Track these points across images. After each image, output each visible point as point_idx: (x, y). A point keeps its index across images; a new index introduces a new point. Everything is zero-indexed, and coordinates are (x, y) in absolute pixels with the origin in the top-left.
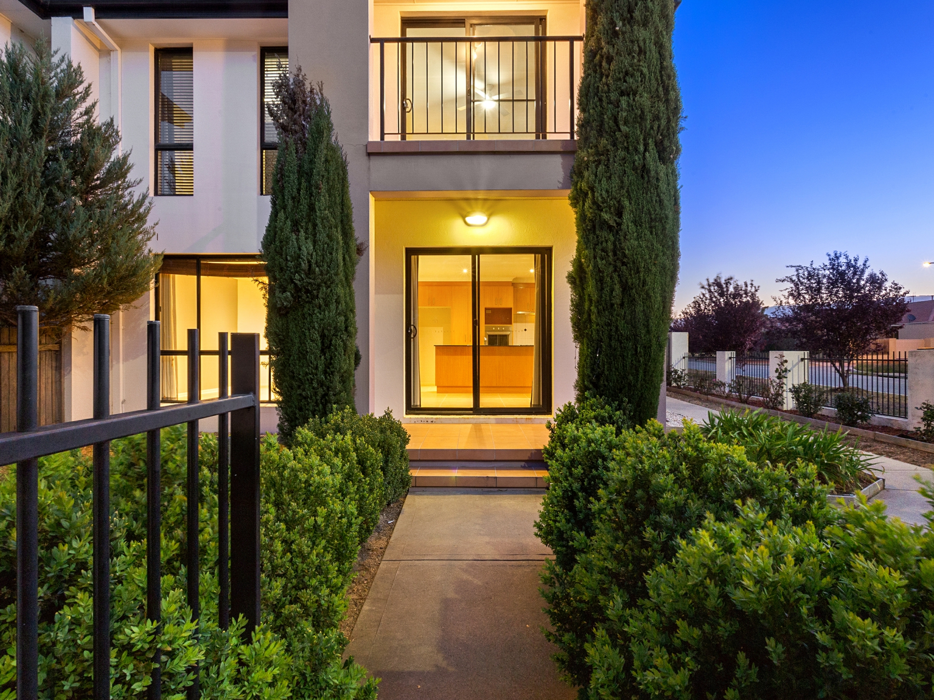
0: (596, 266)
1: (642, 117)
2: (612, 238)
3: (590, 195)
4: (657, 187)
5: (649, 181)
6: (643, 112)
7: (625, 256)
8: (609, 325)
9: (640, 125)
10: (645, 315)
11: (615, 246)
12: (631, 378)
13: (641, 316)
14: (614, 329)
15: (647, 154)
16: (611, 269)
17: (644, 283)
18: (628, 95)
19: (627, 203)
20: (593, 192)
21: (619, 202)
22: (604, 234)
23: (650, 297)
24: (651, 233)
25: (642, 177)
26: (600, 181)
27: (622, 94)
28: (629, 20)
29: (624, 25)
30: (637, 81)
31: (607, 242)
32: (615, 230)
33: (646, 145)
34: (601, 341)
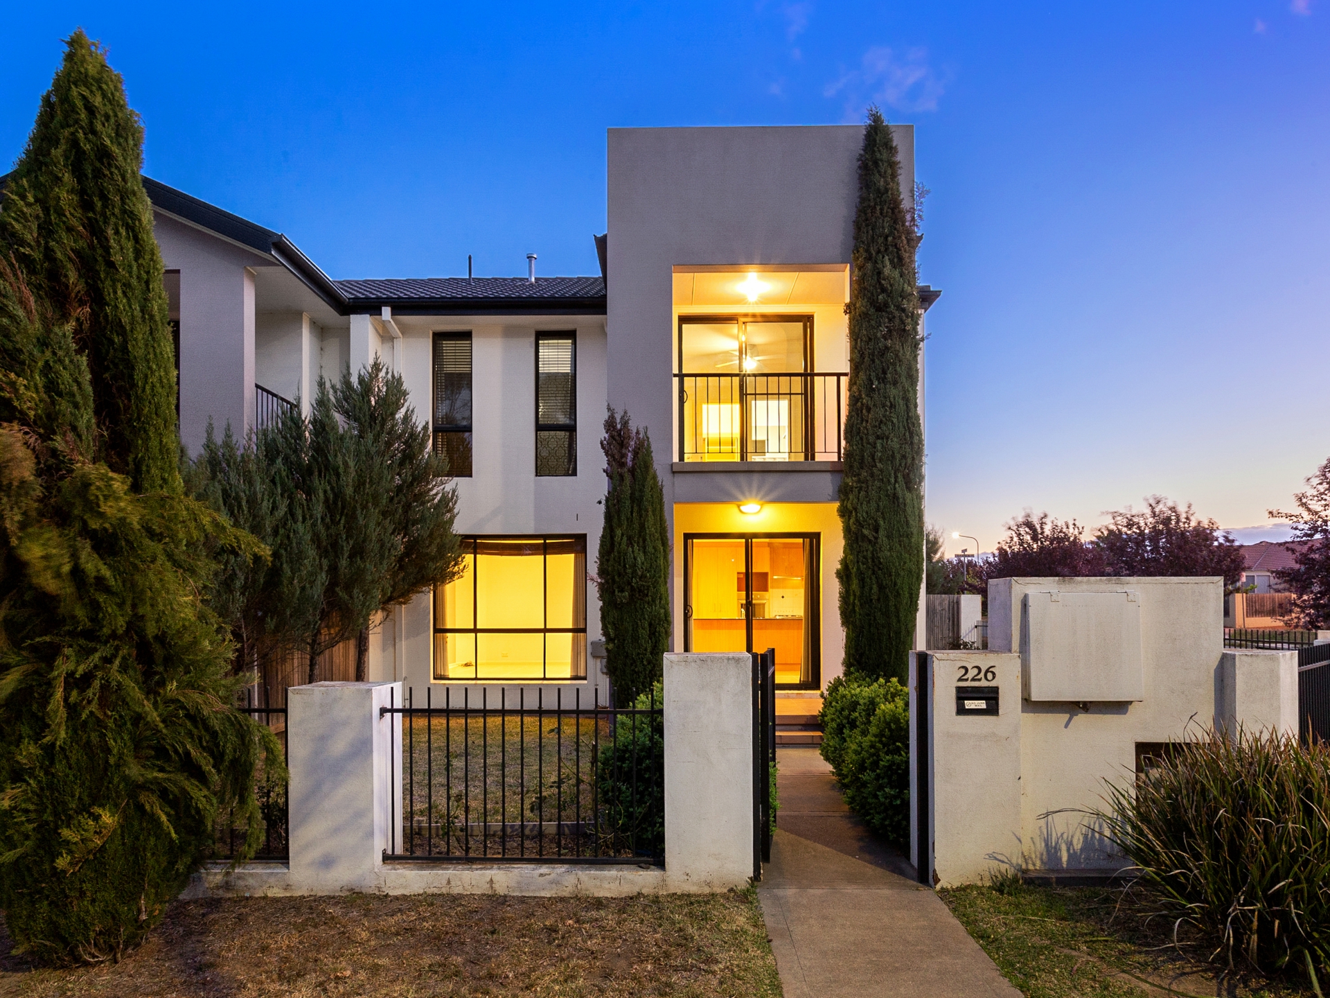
0: (858, 569)
1: (893, 456)
2: (871, 549)
3: (854, 514)
4: (905, 511)
5: (898, 506)
6: (893, 453)
7: (880, 563)
8: (868, 615)
9: (892, 462)
10: (896, 608)
11: (873, 555)
12: (886, 657)
13: (893, 609)
14: (872, 618)
15: (897, 485)
16: (870, 572)
17: (895, 584)
18: (883, 439)
19: (882, 523)
20: (856, 511)
21: (876, 521)
22: (865, 545)
23: (900, 594)
24: (900, 545)
25: (894, 502)
26: (862, 504)
27: (878, 437)
28: (882, 380)
29: (879, 383)
30: (889, 429)
31: (867, 551)
32: (874, 542)
33: (896, 477)
34: (863, 627)
